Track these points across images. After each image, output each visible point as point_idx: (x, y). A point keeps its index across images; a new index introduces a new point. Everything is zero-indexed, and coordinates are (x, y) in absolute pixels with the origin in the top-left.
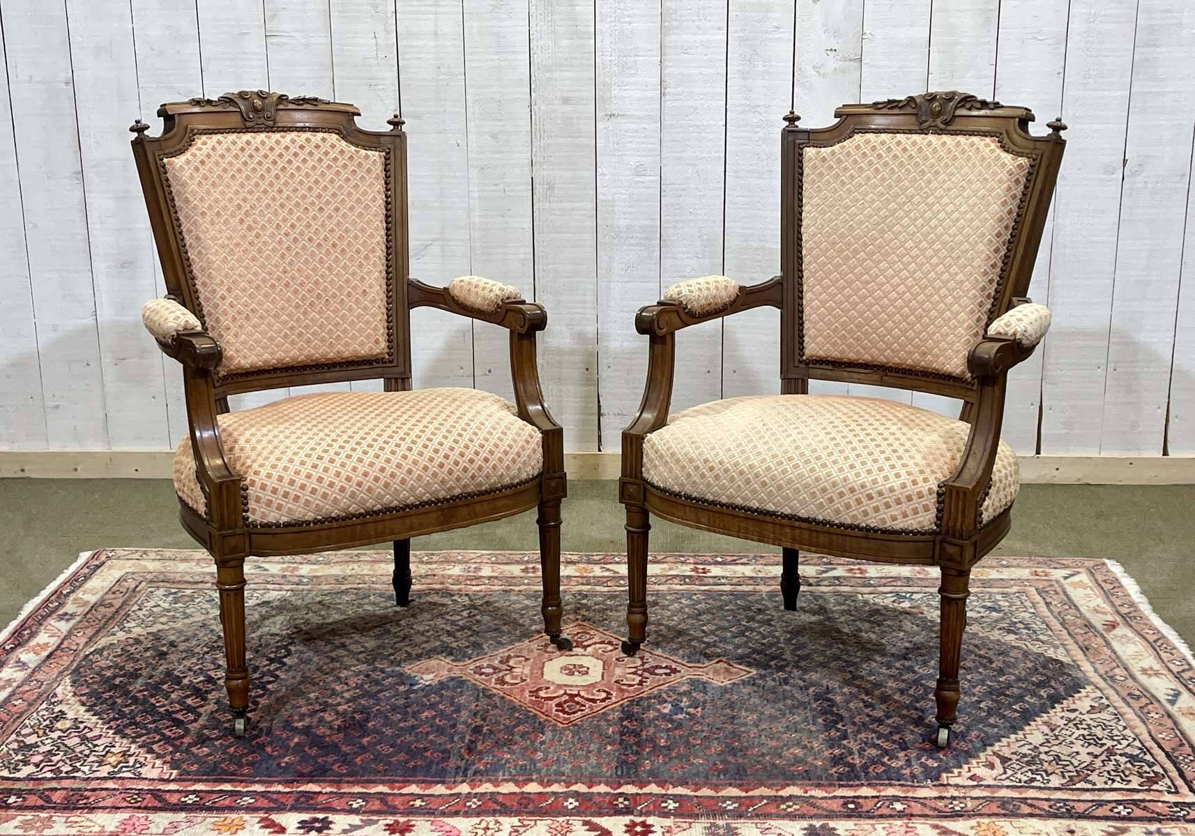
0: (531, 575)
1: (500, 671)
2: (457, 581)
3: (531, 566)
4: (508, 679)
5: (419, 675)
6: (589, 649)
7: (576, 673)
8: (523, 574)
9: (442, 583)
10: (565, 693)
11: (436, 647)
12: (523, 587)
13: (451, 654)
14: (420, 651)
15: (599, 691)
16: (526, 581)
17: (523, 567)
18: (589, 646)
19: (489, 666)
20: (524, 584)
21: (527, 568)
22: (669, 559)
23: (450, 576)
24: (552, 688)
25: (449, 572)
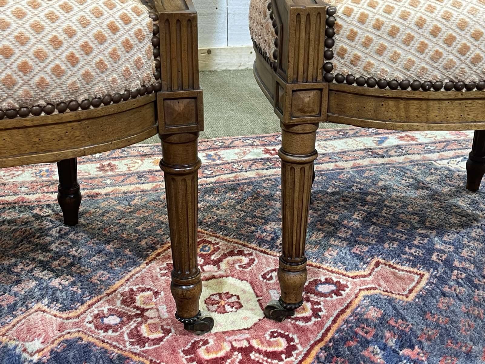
0: (110, 173)
1: (130, 318)
2: (32, 188)
3: (106, 163)
4: (144, 330)
5: (20, 343)
6: (223, 265)
7: (228, 308)
8: (101, 173)
9: (16, 194)
10: (233, 349)
11: (31, 290)
12: (108, 190)
13: (54, 299)
14: (12, 301)
15: (272, 335)
16: (108, 181)
17: (98, 165)
18: (220, 260)
19: (112, 312)
20: (107, 185)
21: (103, 166)
22: (236, 143)
23: (22, 184)
24: (211, 342)
25: (20, 179)
